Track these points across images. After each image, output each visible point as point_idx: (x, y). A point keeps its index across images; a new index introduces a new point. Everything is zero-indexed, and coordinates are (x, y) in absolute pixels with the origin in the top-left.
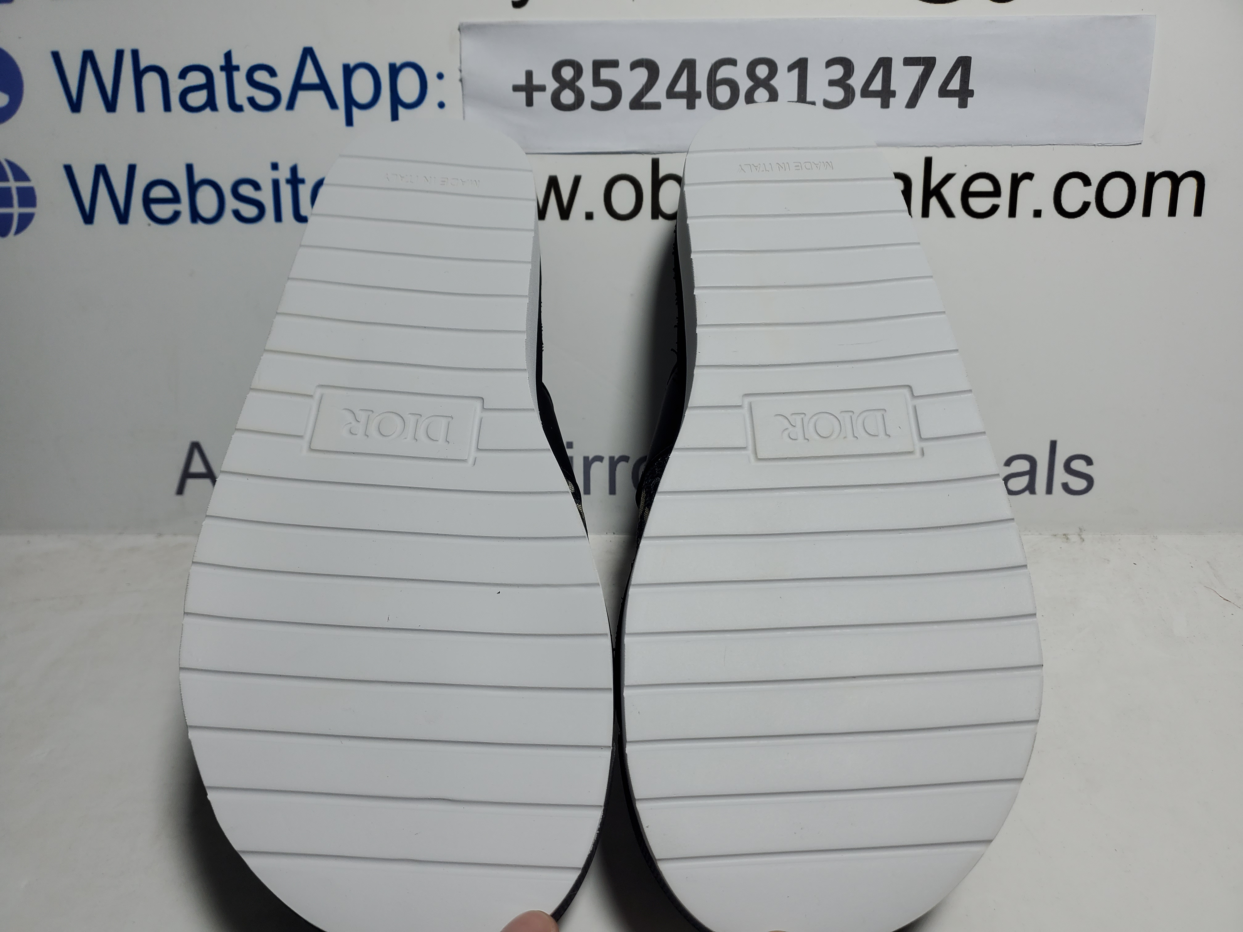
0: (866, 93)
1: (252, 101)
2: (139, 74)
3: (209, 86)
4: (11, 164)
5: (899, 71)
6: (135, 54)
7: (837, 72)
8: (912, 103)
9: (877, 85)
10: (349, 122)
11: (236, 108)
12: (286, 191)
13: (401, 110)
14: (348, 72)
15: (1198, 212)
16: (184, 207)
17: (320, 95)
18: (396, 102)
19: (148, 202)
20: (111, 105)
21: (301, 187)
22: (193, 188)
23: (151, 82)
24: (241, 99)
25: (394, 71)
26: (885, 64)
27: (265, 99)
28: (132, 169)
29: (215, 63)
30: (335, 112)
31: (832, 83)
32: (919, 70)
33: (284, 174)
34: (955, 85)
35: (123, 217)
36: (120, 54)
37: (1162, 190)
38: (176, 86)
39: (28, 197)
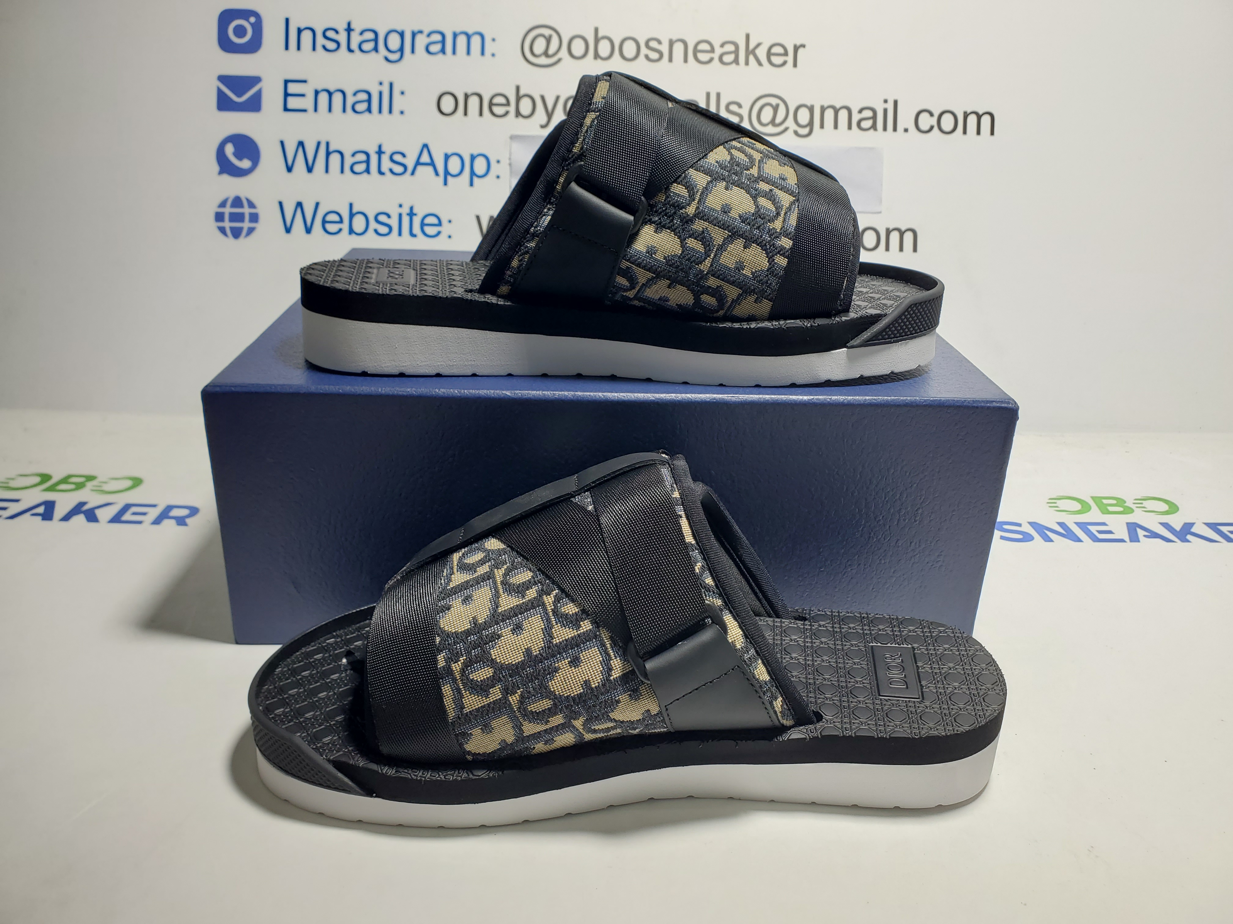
1: (391, 171)
2: (328, 154)
3: (368, 162)
4: (248, 200)
6: (328, 144)
10: (445, 183)
11: (381, 173)
12: (406, 220)
13: (476, 180)
14: (447, 157)
15: (915, 250)
16: (345, 226)
17: (430, 169)
18: (473, 173)
19: (324, 222)
20: (310, 170)
21: (415, 218)
22: (352, 215)
23: (335, 159)
24: (384, 169)
25: (473, 158)
27: (398, 169)
28: (317, 204)
29: (372, 150)
30: (437, 178)
33: (405, 210)
35: (308, 230)
36: (319, 144)
37: (895, 237)
38: (349, 161)
39: (254, 218)
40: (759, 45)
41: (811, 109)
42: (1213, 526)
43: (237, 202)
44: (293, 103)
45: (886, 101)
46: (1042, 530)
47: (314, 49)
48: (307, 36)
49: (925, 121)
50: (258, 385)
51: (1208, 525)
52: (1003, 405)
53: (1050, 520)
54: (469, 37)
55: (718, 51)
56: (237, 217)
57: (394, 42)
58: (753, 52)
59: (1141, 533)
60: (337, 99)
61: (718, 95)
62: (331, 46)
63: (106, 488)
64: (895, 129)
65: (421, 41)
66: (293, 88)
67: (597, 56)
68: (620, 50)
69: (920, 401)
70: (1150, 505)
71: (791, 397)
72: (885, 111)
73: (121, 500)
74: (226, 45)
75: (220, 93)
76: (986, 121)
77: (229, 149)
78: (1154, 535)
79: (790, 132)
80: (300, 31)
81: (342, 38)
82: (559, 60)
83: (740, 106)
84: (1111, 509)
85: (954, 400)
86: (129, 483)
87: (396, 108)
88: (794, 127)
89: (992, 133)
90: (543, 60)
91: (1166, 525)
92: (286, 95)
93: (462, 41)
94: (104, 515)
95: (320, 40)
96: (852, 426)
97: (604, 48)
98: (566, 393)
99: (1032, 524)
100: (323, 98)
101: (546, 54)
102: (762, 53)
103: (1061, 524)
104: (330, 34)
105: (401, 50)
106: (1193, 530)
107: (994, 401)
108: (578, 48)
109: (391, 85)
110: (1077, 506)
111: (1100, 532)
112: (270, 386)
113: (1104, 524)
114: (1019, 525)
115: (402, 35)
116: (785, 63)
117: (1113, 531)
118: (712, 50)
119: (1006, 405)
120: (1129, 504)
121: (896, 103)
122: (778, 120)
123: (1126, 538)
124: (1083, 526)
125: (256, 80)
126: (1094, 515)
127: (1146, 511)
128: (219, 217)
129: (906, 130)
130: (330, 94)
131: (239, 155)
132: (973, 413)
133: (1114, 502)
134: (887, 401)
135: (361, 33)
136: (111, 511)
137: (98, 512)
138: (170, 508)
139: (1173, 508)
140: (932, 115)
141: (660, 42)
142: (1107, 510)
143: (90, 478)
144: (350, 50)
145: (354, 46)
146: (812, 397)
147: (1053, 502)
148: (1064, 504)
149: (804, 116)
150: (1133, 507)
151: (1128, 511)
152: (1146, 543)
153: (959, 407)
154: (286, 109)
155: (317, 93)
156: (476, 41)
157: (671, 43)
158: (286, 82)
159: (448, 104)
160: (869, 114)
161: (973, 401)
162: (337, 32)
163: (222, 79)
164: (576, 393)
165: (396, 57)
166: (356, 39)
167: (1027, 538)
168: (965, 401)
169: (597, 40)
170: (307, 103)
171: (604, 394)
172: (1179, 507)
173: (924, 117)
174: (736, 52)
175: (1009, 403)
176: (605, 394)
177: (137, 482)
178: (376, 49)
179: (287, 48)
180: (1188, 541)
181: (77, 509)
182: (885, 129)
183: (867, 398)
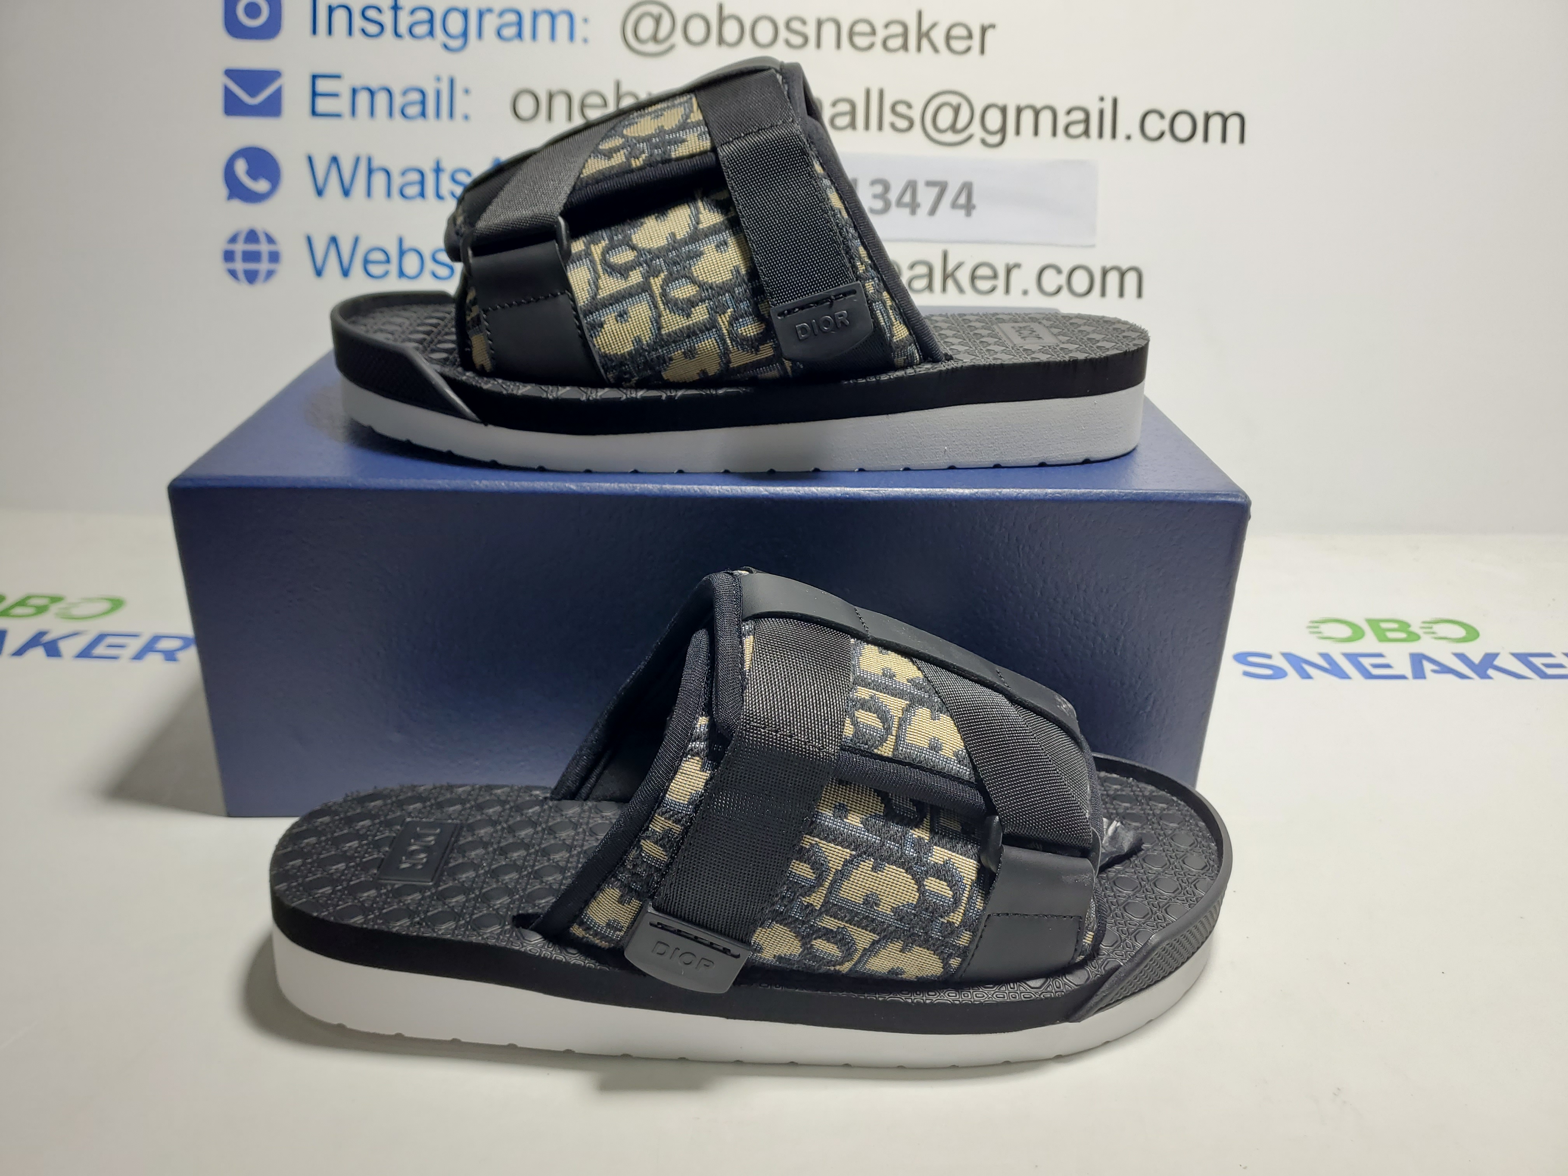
0: (899, 203)
2: (370, 172)
3: (422, 183)
4: (265, 234)
5: (921, 189)
6: (369, 160)
7: (879, 189)
8: (933, 211)
9: (907, 198)
11: (439, 199)
15: (1140, 294)
16: (393, 268)
19: (366, 262)
20: (346, 193)
22: (402, 253)
23: (379, 180)
24: (444, 193)
26: (911, 186)
28: (356, 240)
29: (428, 168)
31: (875, 196)
32: (935, 191)
34: (962, 200)
35: (346, 273)
36: (357, 160)
37: (1113, 279)
38: (397, 181)
39: (275, 257)
40: (934, 26)
41: (1004, 110)
42: (1522, 658)
43: (252, 236)
44: (323, 105)
45: (1102, 99)
46: (1298, 663)
47: (350, 32)
48: (340, 17)
49: (1154, 125)
50: (242, 478)
51: (1516, 655)
52: (1230, 499)
53: (1310, 650)
54: (553, 17)
55: (881, 33)
56: (251, 257)
57: (455, 23)
58: (927, 35)
59: (1428, 666)
60: (382, 99)
61: (881, 93)
62: (373, 29)
63: (76, 612)
64: (1114, 135)
65: (491, 22)
66: (323, 86)
67: (721, 41)
68: (752, 32)
69: (1119, 495)
70: (1443, 630)
71: (948, 490)
72: (1101, 113)
73: (93, 628)
74: (234, 28)
75: (228, 92)
76: (1234, 124)
77: (241, 167)
78: (1445, 669)
79: (976, 141)
80: (331, 10)
81: (387, 18)
82: (672, 47)
83: (909, 106)
84: (1391, 635)
85: (1164, 493)
86: (105, 606)
87: (459, 111)
88: (982, 134)
89: (1242, 140)
90: (651, 47)
91: (1462, 657)
92: (314, 94)
93: (544, 22)
94: (69, 648)
95: (358, 22)
96: (1029, 528)
97: (731, 31)
98: (650, 486)
99: (1288, 656)
100: (363, 99)
101: (655, 38)
102: (938, 37)
103: (1325, 656)
104: (371, 14)
105: (465, 34)
106: (1497, 662)
107: (1217, 494)
108: (697, 30)
109: (452, 82)
110: (1346, 632)
111: (1376, 666)
112: (258, 479)
113: (1380, 655)
114: (1269, 657)
115: (465, 14)
116: (968, 49)
117: (1392, 664)
118: (873, 32)
119: (1233, 499)
120: (1415, 628)
121: (1115, 102)
122: (960, 124)
123: (1408, 672)
124: (1353, 658)
125: (274, 75)
126: (1369, 644)
127: (1436, 638)
128: (229, 256)
129: (1129, 137)
130: (372, 93)
131: (253, 174)
132: (1189, 511)
133: (1395, 626)
134: (1075, 495)
135: (413, 12)
136: (80, 643)
137: (63, 646)
138: (156, 638)
139: (1472, 634)
140: (1162, 116)
141: (804, 22)
142: (1385, 636)
143: (55, 599)
144: (397, 34)
145: (403, 28)
146: (976, 490)
147: (1315, 626)
148: (1328, 629)
149: (994, 120)
150: (1420, 632)
151: (1413, 637)
152: (1433, 679)
153: (1171, 502)
154: (314, 113)
155: (354, 92)
156: (562, 22)
157: (820, 24)
158: (314, 77)
159: (526, 106)
160: (1080, 115)
161: (1190, 494)
162: (379, 10)
163: (230, 73)
164: (664, 486)
165: (455, 44)
166: (405, 21)
167: (1279, 674)
168: (1179, 494)
169: (722, 20)
170: (342, 105)
171: (700, 487)
172: (1480, 633)
173: (1152, 119)
174: (905, 35)
175: (1237, 496)
176: (703, 487)
177: (117, 604)
178: (431, 33)
179: (314, 31)
180: (1489, 677)
181: (35, 641)
182: (1101, 135)
183: (1049, 491)
